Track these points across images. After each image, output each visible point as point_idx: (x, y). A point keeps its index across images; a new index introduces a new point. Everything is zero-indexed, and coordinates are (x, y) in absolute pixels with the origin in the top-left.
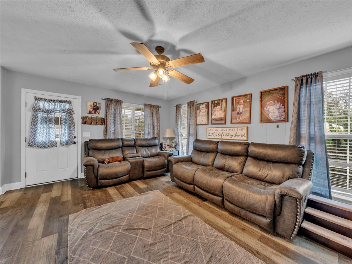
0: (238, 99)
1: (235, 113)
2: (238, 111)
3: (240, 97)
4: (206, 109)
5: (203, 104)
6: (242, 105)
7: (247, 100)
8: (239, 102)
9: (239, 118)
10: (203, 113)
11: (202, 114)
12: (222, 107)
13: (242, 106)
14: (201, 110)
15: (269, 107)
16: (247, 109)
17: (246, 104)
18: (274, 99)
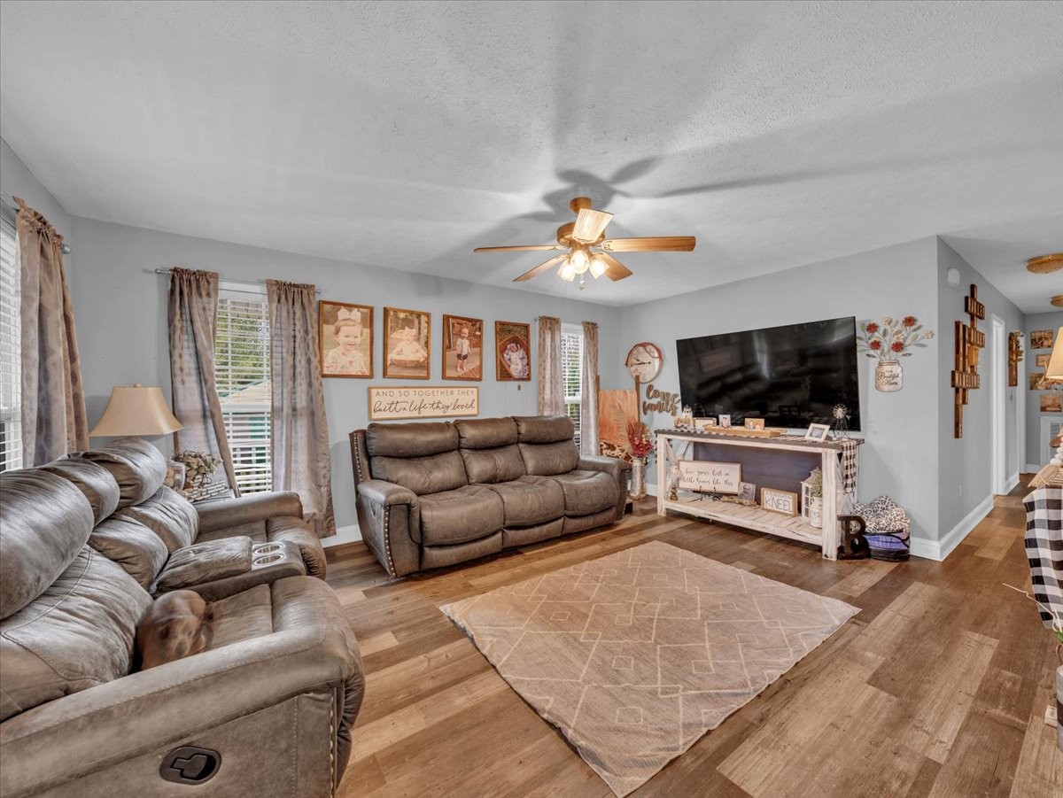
0: (458, 323)
1: (451, 355)
2: (459, 352)
3: (463, 322)
4: (365, 326)
5: (349, 306)
6: (467, 339)
7: (476, 331)
8: (460, 331)
9: (461, 367)
10: (352, 340)
11: (347, 340)
12: (419, 333)
13: (466, 342)
14: (345, 325)
15: (510, 353)
16: (477, 350)
17: (475, 340)
18: (516, 341)
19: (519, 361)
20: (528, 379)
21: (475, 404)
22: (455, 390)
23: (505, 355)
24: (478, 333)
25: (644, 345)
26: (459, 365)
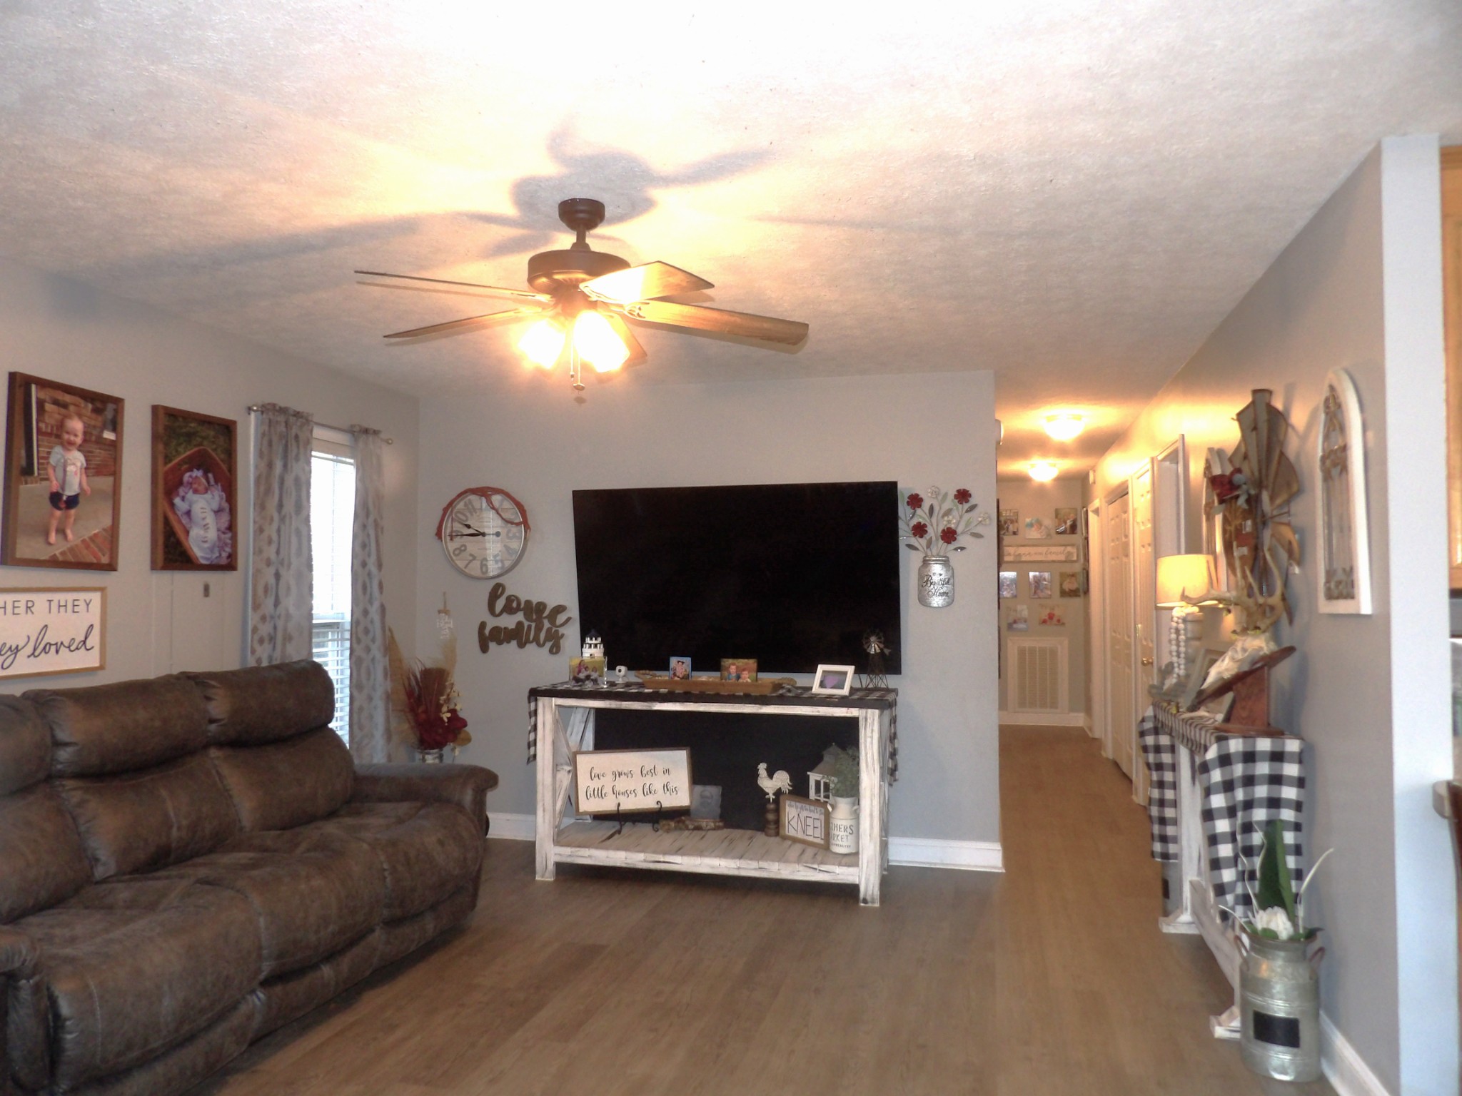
0: (56, 402)
1: (33, 493)
2: (55, 486)
3: (67, 398)
6: (80, 449)
7: (104, 428)
8: (61, 426)
9: (61, 531)
13: (77, 460)
15: (190, 495)
16: (105, 482)
17: (100, 454)
18: (202, 462)
19: (210, 519)
20: (230, 566)
21: (94, 640)
22: (40, 600)
23: (177, 501)
24: (109, 435)
25: (484, 492)
26: (54, 524)
